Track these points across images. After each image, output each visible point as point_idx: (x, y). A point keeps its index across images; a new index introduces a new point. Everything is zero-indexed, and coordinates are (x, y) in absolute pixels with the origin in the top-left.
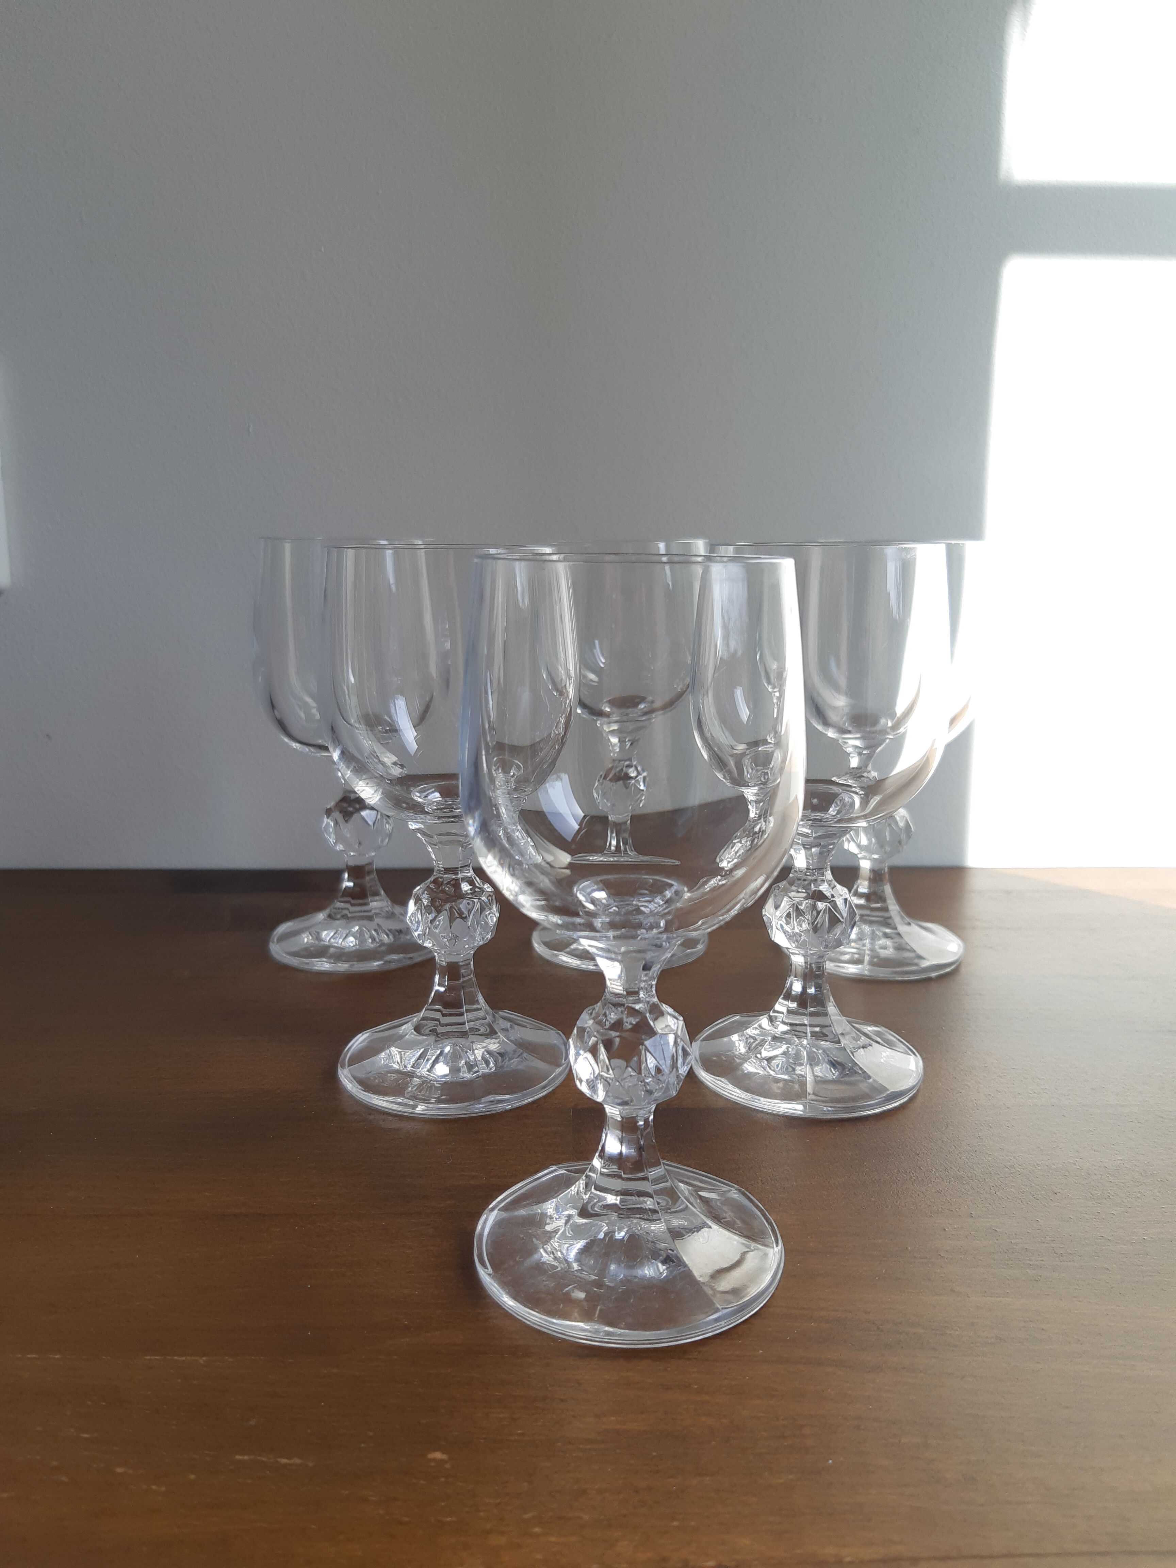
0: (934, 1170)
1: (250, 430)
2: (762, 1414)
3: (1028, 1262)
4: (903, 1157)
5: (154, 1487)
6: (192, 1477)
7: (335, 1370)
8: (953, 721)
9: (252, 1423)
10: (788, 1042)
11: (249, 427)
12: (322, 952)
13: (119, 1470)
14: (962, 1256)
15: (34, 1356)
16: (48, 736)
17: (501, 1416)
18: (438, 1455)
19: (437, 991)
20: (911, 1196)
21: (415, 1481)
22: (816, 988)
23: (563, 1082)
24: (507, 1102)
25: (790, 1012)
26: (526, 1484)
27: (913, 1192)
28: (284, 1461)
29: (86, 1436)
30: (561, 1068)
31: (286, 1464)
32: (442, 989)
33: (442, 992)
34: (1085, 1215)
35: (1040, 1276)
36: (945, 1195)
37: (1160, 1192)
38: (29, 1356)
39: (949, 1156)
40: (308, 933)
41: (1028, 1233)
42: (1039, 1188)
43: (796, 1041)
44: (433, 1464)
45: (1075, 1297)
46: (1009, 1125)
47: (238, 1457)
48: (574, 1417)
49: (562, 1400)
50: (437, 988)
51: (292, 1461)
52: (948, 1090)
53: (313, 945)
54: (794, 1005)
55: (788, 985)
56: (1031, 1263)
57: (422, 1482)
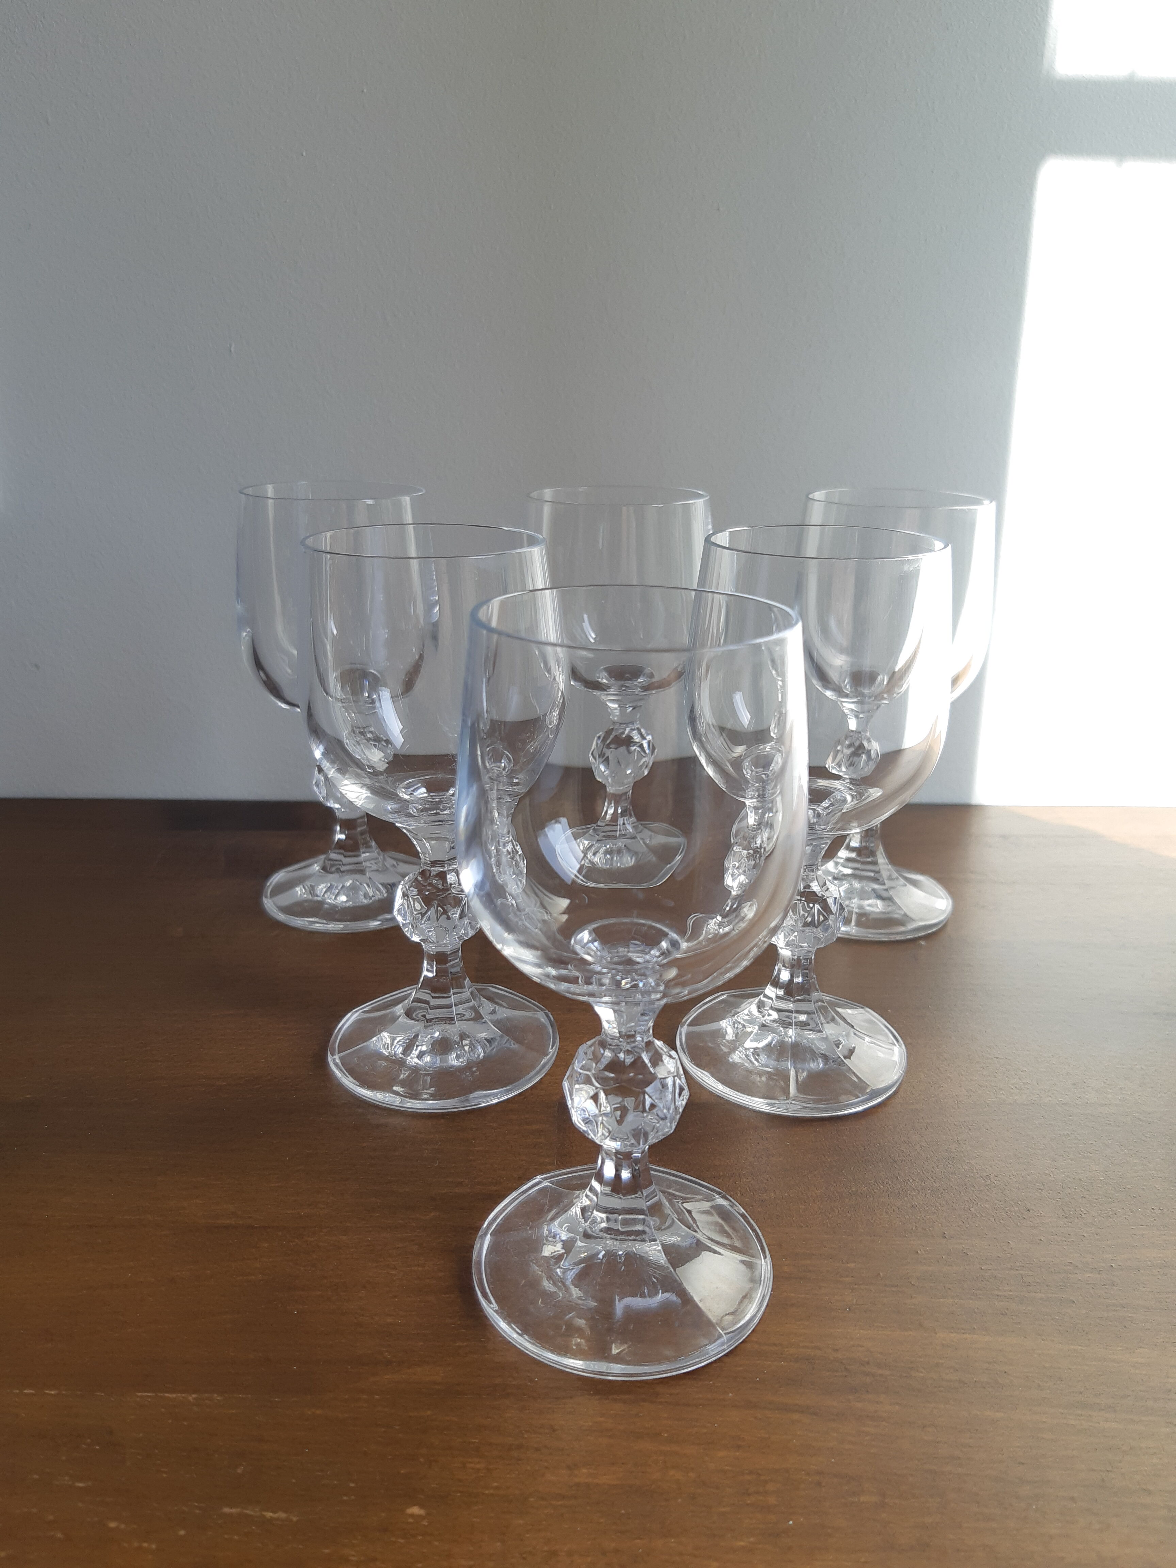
0: (911, 1180)
1: (232, 349)
2: (727, 1468)
3: (996, 1292)
4: (880, 1164)
5: (145, 1545)
6: (182, 1533)
7: (318, 1412)
8: (955, 681)
9: (239, 1471)
10: (775, 1031)
11: (231, 346)
12: (315, 908)
13: (113, 1525)
14: (932, 1285)
15: (31, 1391)
16: (36, 666)
17: (478, 1466)
18: (415, 1510)
19: (425, 976)
20: (887, 1212)
21: (393, 1539)
22: (803, 976)
23: (550, 1070)
24: (494, 1097)
25: (778, 997)
26: (499, 1544)
27: (889, 1207)
28: (269, 1515)
29: (81, 1485)
30: (548, 1057)
31: (272, 1519)
32: (430, 975)
33: (430, 978)
34: (1056, 1237)
35: (1007, 1309)
36: (919, 1210)
37: (1132, 1211)
38: (25, 1391)
39: (926, 1163)
40: (302, 886)
41: (999, 1257)
42: (1013, 1203)
43: (781, 1031)
44: (411, 1520)
45: (1039, 1335)
46: (988, 1127)
47: (227, 1510)
48: (546, 1468)
49: (537, 1450)
50: (425, 973)
51: (276, 1515)
52: (930, 1083)
53: (306, 901)
54: (781, 992)
55: (775, 973)
56: (999, 1293)
57: (401, 1541)
